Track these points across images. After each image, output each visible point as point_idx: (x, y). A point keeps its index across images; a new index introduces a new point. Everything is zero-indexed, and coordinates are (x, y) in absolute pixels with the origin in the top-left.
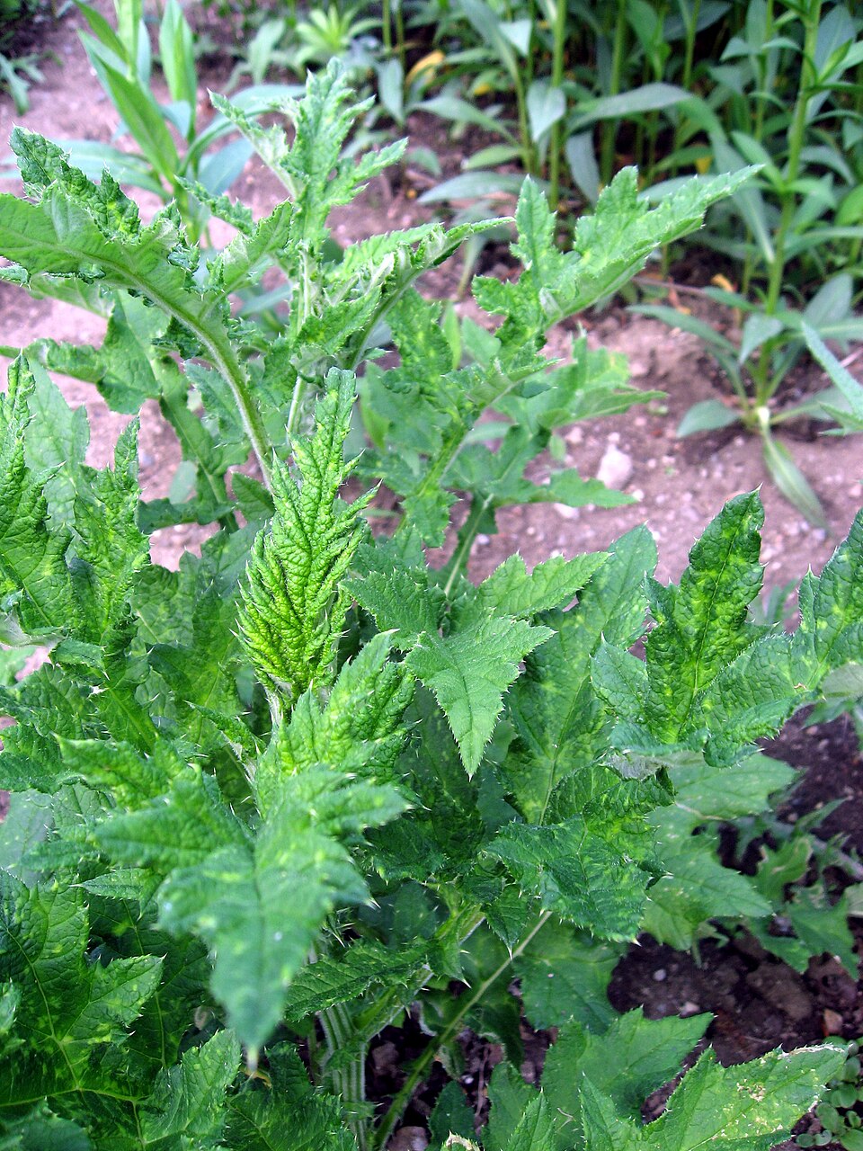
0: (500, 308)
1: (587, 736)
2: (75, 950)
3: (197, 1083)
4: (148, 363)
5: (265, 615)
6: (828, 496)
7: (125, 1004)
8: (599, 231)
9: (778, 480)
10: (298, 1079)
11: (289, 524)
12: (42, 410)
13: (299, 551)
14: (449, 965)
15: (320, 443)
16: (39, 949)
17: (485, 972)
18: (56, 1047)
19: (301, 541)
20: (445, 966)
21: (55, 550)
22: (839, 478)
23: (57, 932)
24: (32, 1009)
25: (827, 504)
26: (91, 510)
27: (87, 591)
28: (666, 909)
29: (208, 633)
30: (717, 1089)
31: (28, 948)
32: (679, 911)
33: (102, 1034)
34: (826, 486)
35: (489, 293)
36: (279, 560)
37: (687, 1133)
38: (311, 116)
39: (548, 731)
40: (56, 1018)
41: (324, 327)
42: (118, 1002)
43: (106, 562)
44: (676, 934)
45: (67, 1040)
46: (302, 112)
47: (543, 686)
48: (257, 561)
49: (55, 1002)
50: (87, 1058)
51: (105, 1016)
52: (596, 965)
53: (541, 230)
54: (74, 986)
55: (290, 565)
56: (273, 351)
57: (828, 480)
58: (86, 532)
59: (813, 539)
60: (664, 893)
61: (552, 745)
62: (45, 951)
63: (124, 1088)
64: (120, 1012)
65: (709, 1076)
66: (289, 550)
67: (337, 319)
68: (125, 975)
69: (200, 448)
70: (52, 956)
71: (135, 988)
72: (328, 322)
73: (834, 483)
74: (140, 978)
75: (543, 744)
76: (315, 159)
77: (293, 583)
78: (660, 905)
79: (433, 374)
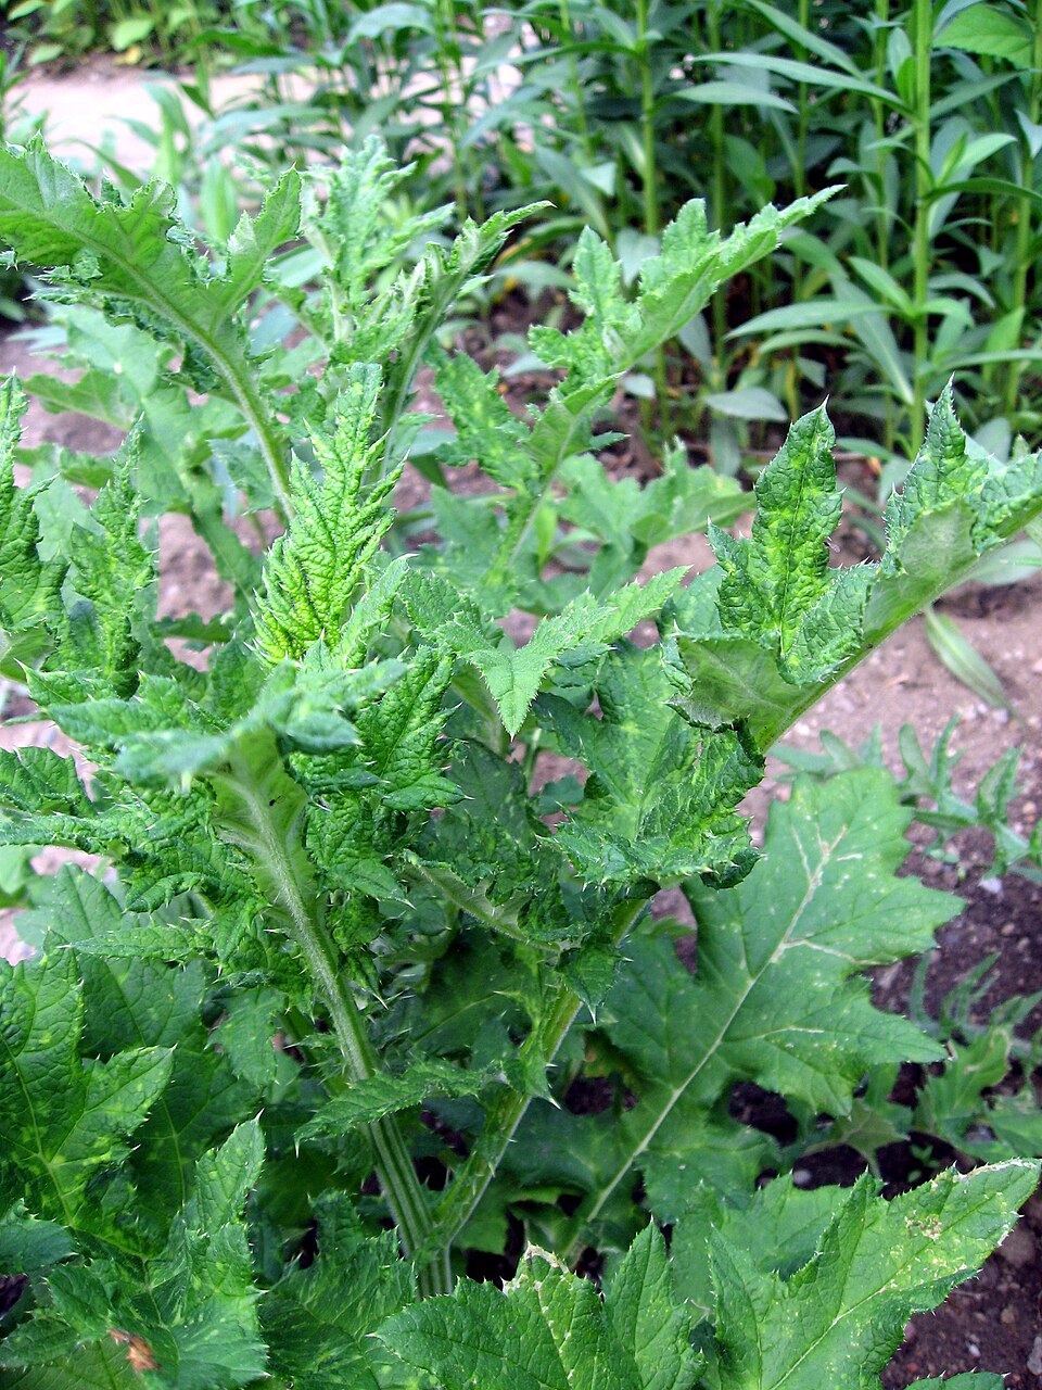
0: (561, 357)
1: (677, 773)
2: (67, 1039)
3: (214, 1198)
4: (176, 476)
5: (286, 624)
6: (1008, 672)
7: (128, 1109)
8: (667, 270)
9: (946, 658)
10: (350, 1231)
11: (310, 521)
12: (53, 511)
13: (322, 550)
14: (532, 1082)
15: (343, 436)
16: (24, 1038)
17: (603, 1179)
18: (44, 1169)
19: (322, 537)
20: (528, 1084)
21: (49, 581)
22: (1019, 653)
23: (45, 1017)
24: (14, 1115)
25: (1007, 682)
26: (90, 539)
27: (88, 638)
28: (817, 1068)
29: (230, 692)
30: (879, 1227)
31: (11, 1035)
32: (833, 1068)
33: (99, 1152)
34: (1004, 663)
35: (549, 345)
36: (299, 561)
37: (847, 1286)
38: (345, 185)
39: (631, 775)
40: (44, 1130)
41: (353, 352)
42: (119, 1107)
43: (107, 596)
44: (832, 1097)
45: (57, 1163)
46: (336, 178)
47: (622, 728)
48: (275, 564)
49: (43, 1109)
50: (82, 1186)
51: (102, 1127)
52: (739, 1154)
53: (604, 280)
54: (66, 1088)
55: (313, 566)
56: (301, 388)
57: (1007, 656)
58: (85, 563)
59: (993, 721)
60: (814, 1050)
61: (637, 790)
62: (31, 1041)
63: (131, 1241)
64: (121, 1119)
65: (868, 1211)
66: (310, 549)
67: (368, 343)
68: (129, 1072)
69: (238, 567)
70: (40, 1048)
71: (139, 1087)
72: (358, 346)
73: (1015, 659)
74: (146, 1076)
75: (626, 792)
76: (351, 226)
77: (316, 585)
78: (810, 1064)
79: (493, 445)
